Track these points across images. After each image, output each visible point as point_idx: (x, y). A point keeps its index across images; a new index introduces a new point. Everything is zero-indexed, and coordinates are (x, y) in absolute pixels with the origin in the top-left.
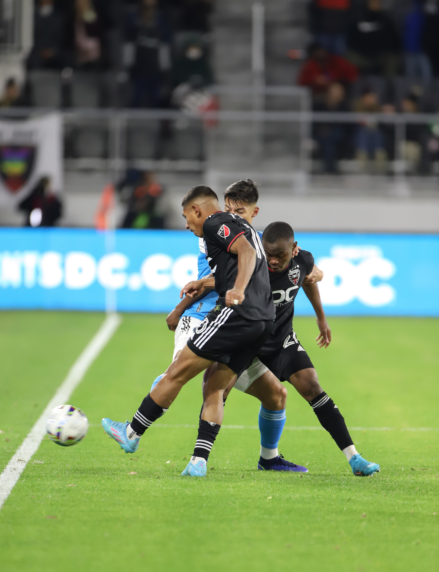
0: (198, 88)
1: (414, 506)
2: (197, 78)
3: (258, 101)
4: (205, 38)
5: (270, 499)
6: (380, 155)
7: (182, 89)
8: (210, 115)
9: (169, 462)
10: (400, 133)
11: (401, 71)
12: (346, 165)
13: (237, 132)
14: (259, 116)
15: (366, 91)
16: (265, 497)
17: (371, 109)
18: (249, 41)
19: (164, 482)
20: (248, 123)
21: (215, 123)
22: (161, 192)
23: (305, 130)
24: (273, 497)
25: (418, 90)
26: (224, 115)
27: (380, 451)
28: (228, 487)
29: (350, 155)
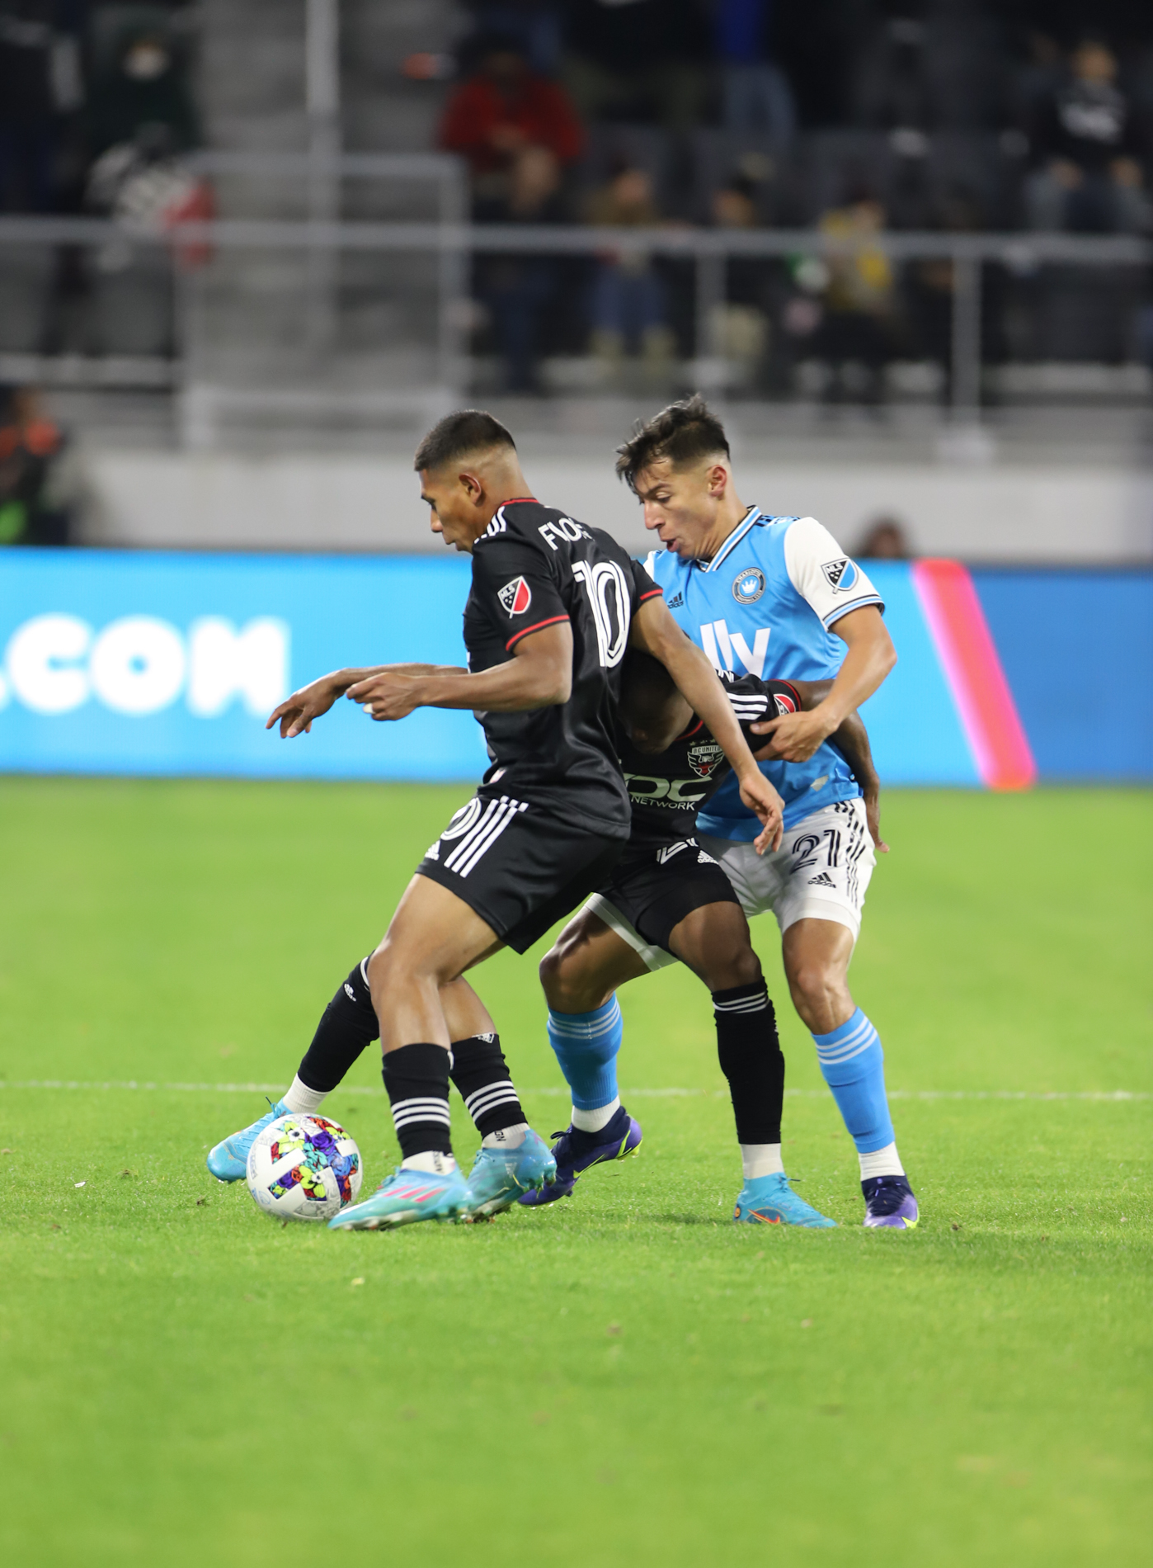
0: (154, 157)
1: (750, 1303)
2: (155, 132)
3: (323, 195)
4: (179, 21)
5: (358, 1286)
6: (658, 341)
7: (114, 161)
8: (193, 233)
9: (84, 1183)
10: (710, 282)
11: (712, 113)
12: (563, 370)
13: (266, 279)
14: (325, 234)
15: (616, 168)
16: (346, 1281)
17: (628, 218)
18: (297, 29)
19: (68, 1239)
20: (297, 255)
21: (205, 254)
22: (61, 443)
23: (452, 274)
24: (368, 1280)
25: (756, 165)
26: (229, 233)
27: (658, 1153)
28: (245, 1252)
29: (576, 343)
